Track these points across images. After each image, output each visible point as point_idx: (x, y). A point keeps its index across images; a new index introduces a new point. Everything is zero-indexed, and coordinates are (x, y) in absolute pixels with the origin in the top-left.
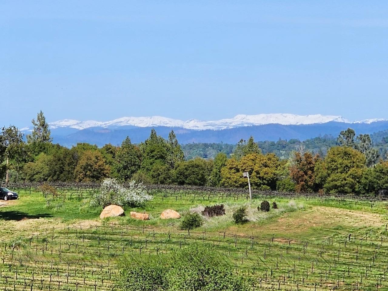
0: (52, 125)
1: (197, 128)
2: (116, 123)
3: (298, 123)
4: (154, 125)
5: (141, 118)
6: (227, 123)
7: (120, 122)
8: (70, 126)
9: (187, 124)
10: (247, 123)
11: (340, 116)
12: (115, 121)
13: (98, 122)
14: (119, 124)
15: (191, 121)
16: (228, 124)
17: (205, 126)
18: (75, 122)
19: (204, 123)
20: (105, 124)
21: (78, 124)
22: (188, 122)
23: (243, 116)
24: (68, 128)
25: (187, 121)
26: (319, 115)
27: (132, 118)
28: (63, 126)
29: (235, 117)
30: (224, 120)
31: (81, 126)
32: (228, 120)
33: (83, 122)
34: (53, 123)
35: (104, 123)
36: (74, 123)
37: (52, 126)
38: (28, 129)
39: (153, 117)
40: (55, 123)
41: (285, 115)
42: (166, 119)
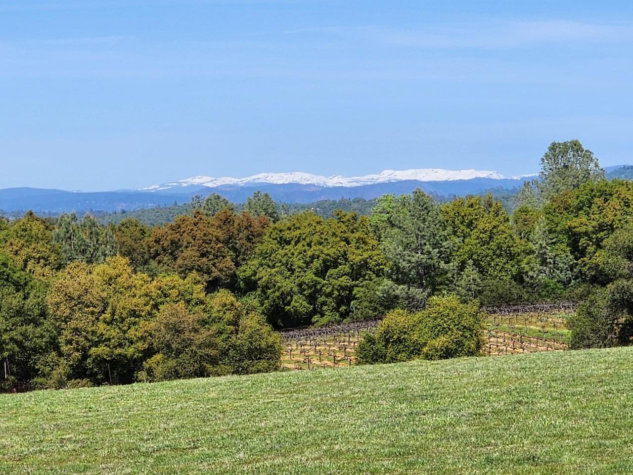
0: (184, 183)
1: (340, 185)
2: (254, 180)
3: (449, 179)
4: (295, 181)
5: (282, 174)
6: (373, 179)
7: (257, 179)
8: (203, 183)
9: (331, 180)
10: (395, 180)
11: (496, 172)
12: (253, 177)
13: (233, 179)
14: (257, 181)
15: (335, 176)
16: (374, 181)
17: (349, 182)
18: (209, 179)
19: (349, 179)
20: (241, 181)
21: (212, 181)
22: (331, 179)
23: (391, 171)
24: (200, 185)
25: (330, 178)
26: (473, 170)
27: (271, 174)
28: (195, 184)
29: (382, 173)
30: (370, 176)
31: (215, 184)
32: (374, 176)
33: (218, 179)
34: (184, 181)
35: (240, 180)
36: (208, 181)
37: (184, 184)
38: (158, 187)
39: (293, 173)
40: (188, 180)
41: (435, 170)
42: (307, 176)
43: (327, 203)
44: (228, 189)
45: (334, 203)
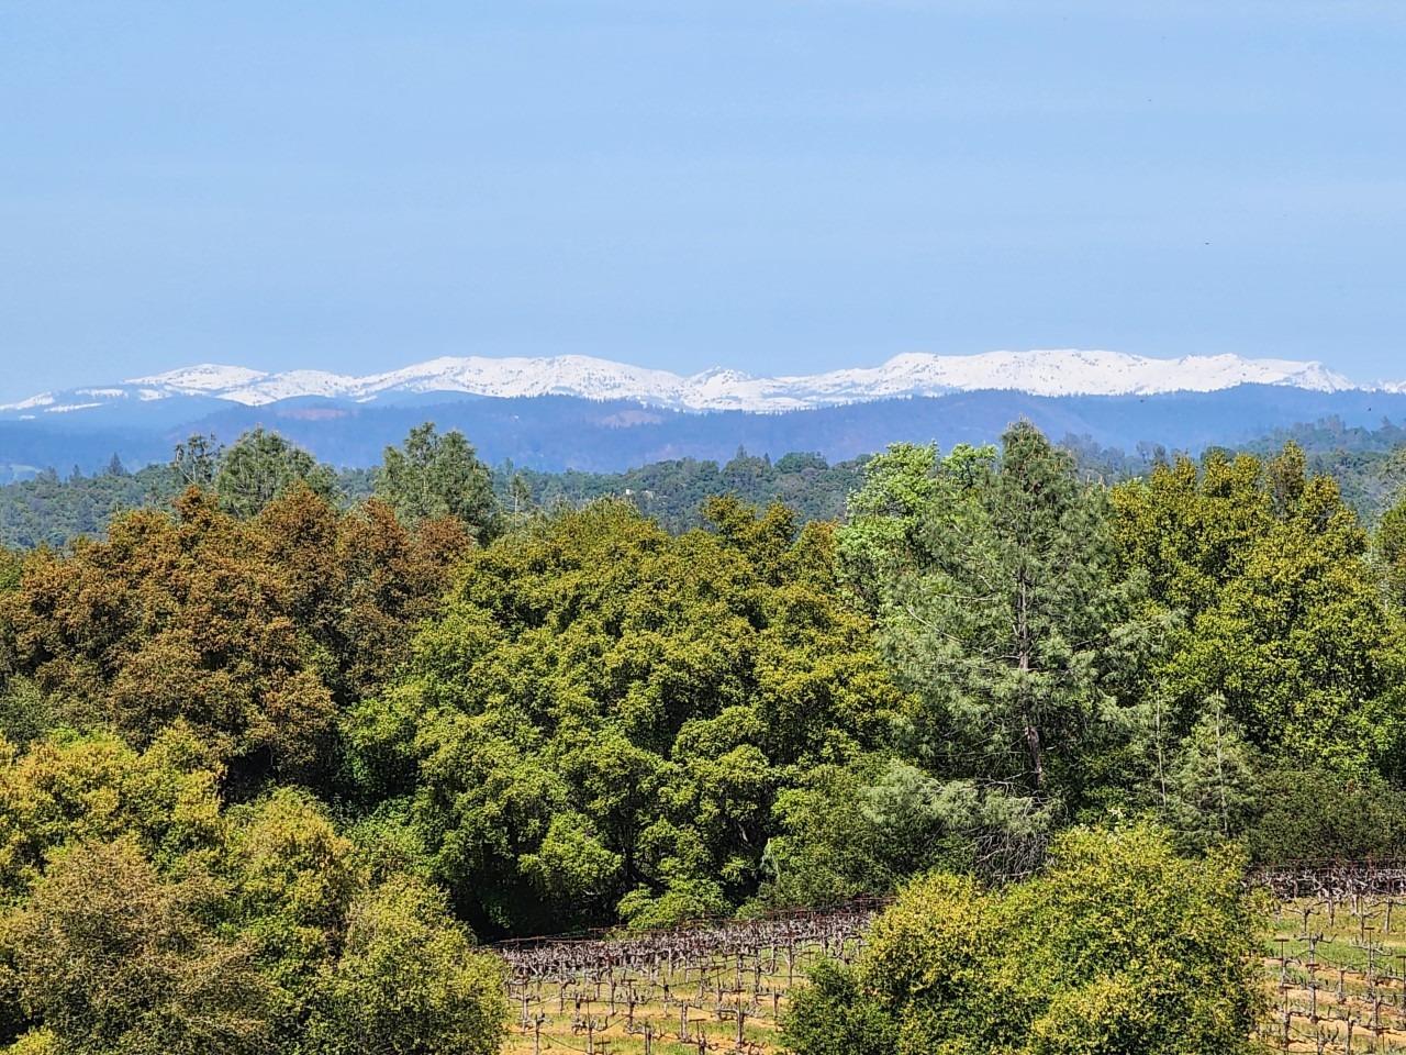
0: (150, 387)
1: (734, 406)
2: (409, 381)
3: (1141, 389)
4: (564, 388)
5: (514, 363)
6: (854, 385)
7: (426, 378)
8: (221, 391)
9: (698, 387)
10: (936, 388)
11: (1316, 364)
12: (405, 373)
13: (337, 378)
14: (422, 387)
15: (714, 374)
16: (859, 390)
17: (765, 396)
18: (242, 374)
19: (765, 385)
20: (364, 385)
21: (253, 383)
22: (699, 382)
23: (922, 358)
24: (210, 399)
25: (695, 378)
26: (1232, 357)
27: (476, 362)
28: (192, 393)
29: (889, 364)
30: (842, 372)
31: (266, 394)
32: (858, 375)
33: (276, 376)
34: (152, 380)
35: (360, 382)
36: (240, 382)
37: (147, 392)
38: (50, 401)
39: (561, 358)
40: (163, 379)
41: (1089, 355)
42: (610, 369)
43: (684, 472)
44: (314, 416)
45: (708, 472)
